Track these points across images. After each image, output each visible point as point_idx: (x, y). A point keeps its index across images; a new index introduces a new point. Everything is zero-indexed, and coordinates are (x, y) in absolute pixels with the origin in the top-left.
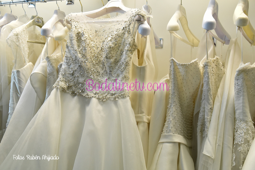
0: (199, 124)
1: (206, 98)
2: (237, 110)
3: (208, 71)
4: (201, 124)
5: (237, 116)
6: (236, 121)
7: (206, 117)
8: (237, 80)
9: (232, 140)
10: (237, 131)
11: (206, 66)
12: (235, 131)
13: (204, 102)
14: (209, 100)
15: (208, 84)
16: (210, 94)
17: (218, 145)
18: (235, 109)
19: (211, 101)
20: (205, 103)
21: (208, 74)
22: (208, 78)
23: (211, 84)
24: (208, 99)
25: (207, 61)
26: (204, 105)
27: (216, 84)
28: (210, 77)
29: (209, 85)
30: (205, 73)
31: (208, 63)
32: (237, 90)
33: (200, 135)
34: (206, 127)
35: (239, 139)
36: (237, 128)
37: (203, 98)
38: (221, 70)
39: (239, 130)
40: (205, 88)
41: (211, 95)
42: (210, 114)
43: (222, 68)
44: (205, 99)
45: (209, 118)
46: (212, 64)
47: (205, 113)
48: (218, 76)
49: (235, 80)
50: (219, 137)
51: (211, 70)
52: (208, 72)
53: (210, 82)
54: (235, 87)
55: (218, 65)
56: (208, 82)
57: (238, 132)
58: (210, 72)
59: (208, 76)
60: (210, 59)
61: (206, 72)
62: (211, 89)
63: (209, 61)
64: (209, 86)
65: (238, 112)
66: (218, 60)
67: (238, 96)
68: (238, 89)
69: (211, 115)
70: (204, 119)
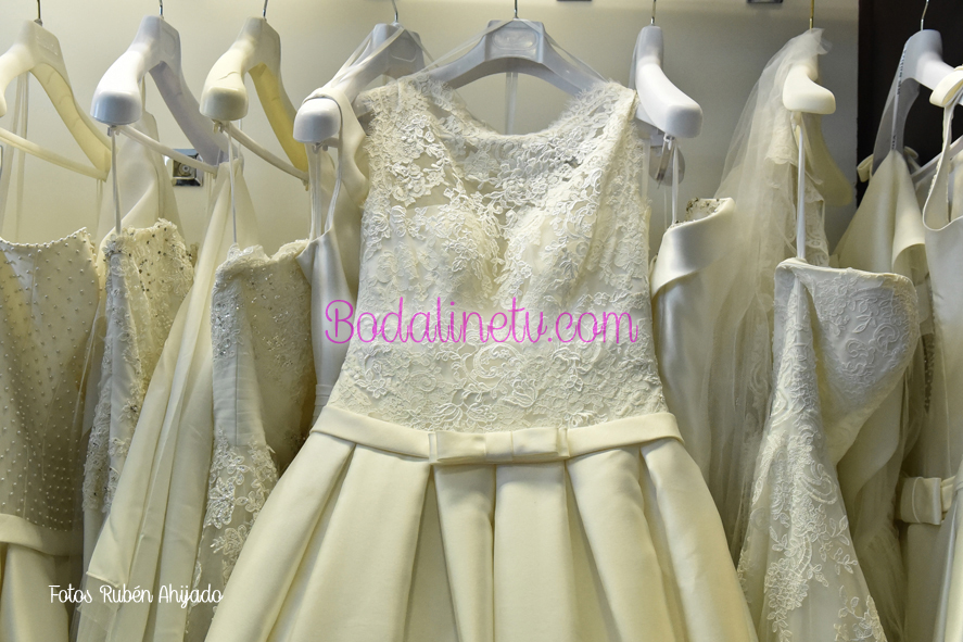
0: (90, 466)
1: (114, 372)
2: (219, 409)
3: (120, 275)
4: (98, 467)
5: (218, 431)
6: (216, 448)
7: (112, 439)
8: (219, 305)
9: (199, 516)
10: (214, 485)
11: (113, 253)
12: (211, 482)
13: (107, 386)
14: (128, 379)
15: (122, 320)
16: (128, 357)
17: (144, 538)
18: (215, 406)
19: (134, 381)
20: (110, 390)
21: (121, 284)
22: (122, 296)
23: (133, 321)
24: (124, 377)
25: (117, 237)
26: (109, 397)
27: (162, 321)
28: (128, 295)
29: (125, 324)
30: (109, 281)
31: (119, 243)
32: (219, 342)
33: (92, 507)
34: (111, 476)
35: (219, 513)
36: (216, 472)
37: (105, 373)
38: (182, 269)
39: (220, 479)
40: (112, 337)
41: (133, 362)
42: (127, 428)
43: (186, 263)
44: (110, 375)
45: (123, 443)
46: (142, 248)
47: (111, 428)
48: (171, 291)
49: (213, 305)
50: (150, 509)
51: (132, 270)
52: (122, 277)
53: (129, 314)
54: (213, 331)
55: (169, 253)
56: (122, 313)
57: (217, 488)
58: (128, 278)
59: (122, 292)
60: (131, 230)
61: (113, 279)
62: (131, 340)
63: (125, 236)
64: (126, 327)
65: (221, 416)
66: (171, 236)
67: (221, 362)
68: (223, 337)
69: (132, 433)
70: (106, 447)
